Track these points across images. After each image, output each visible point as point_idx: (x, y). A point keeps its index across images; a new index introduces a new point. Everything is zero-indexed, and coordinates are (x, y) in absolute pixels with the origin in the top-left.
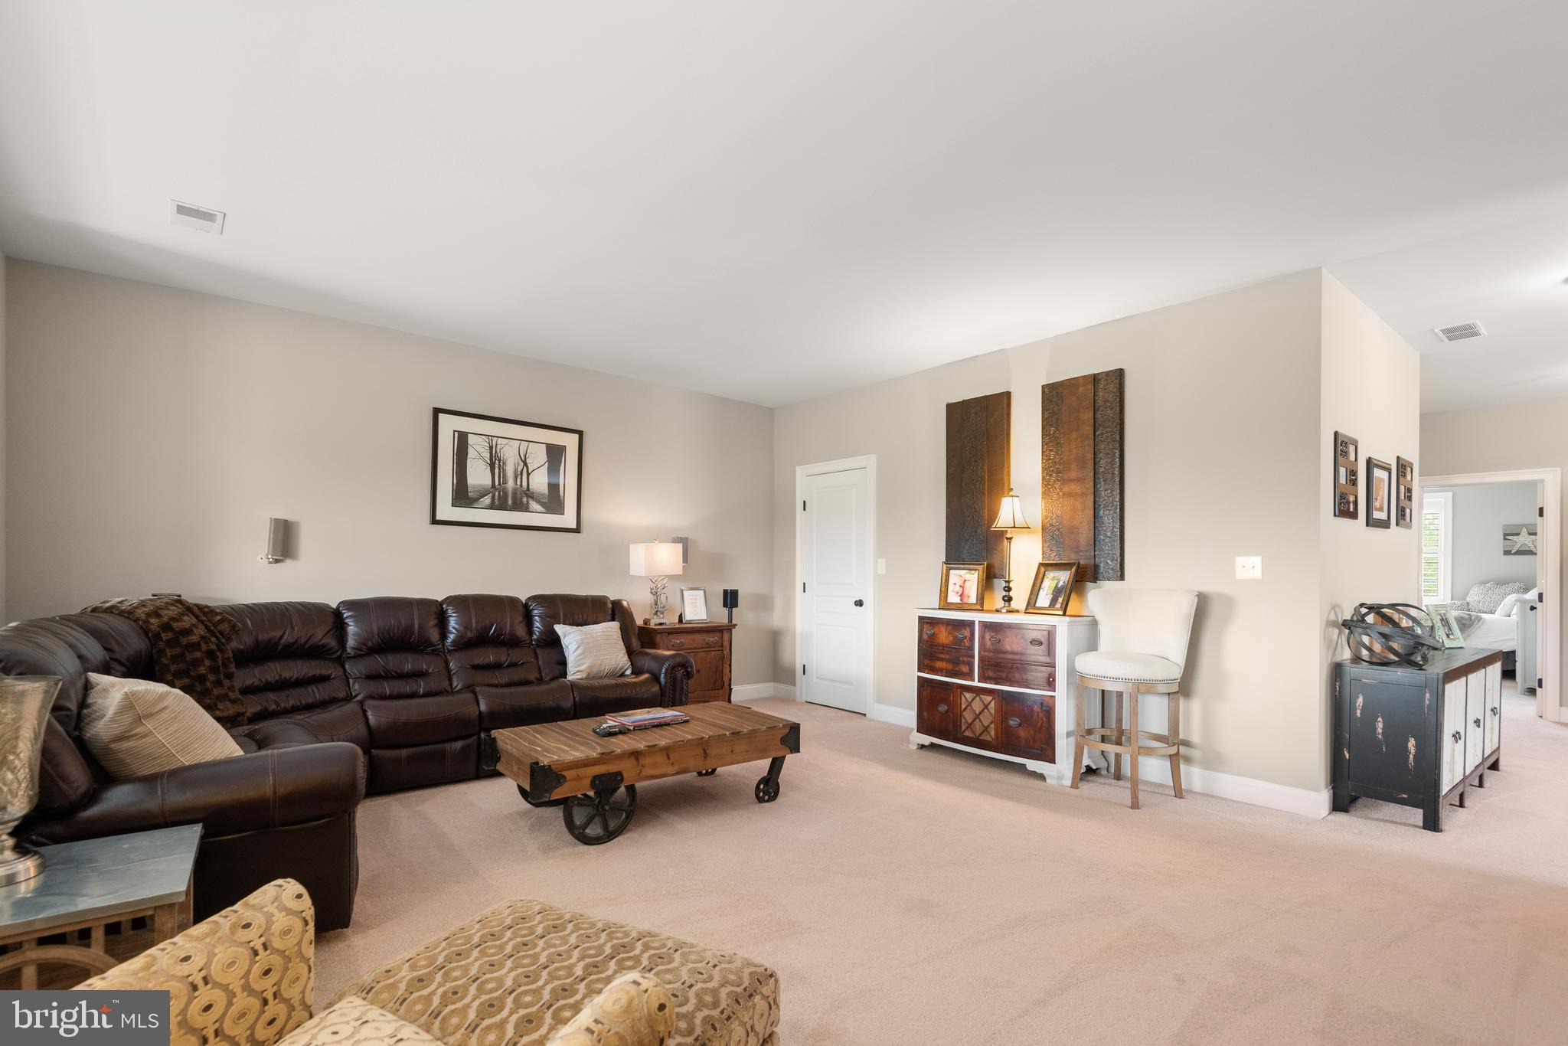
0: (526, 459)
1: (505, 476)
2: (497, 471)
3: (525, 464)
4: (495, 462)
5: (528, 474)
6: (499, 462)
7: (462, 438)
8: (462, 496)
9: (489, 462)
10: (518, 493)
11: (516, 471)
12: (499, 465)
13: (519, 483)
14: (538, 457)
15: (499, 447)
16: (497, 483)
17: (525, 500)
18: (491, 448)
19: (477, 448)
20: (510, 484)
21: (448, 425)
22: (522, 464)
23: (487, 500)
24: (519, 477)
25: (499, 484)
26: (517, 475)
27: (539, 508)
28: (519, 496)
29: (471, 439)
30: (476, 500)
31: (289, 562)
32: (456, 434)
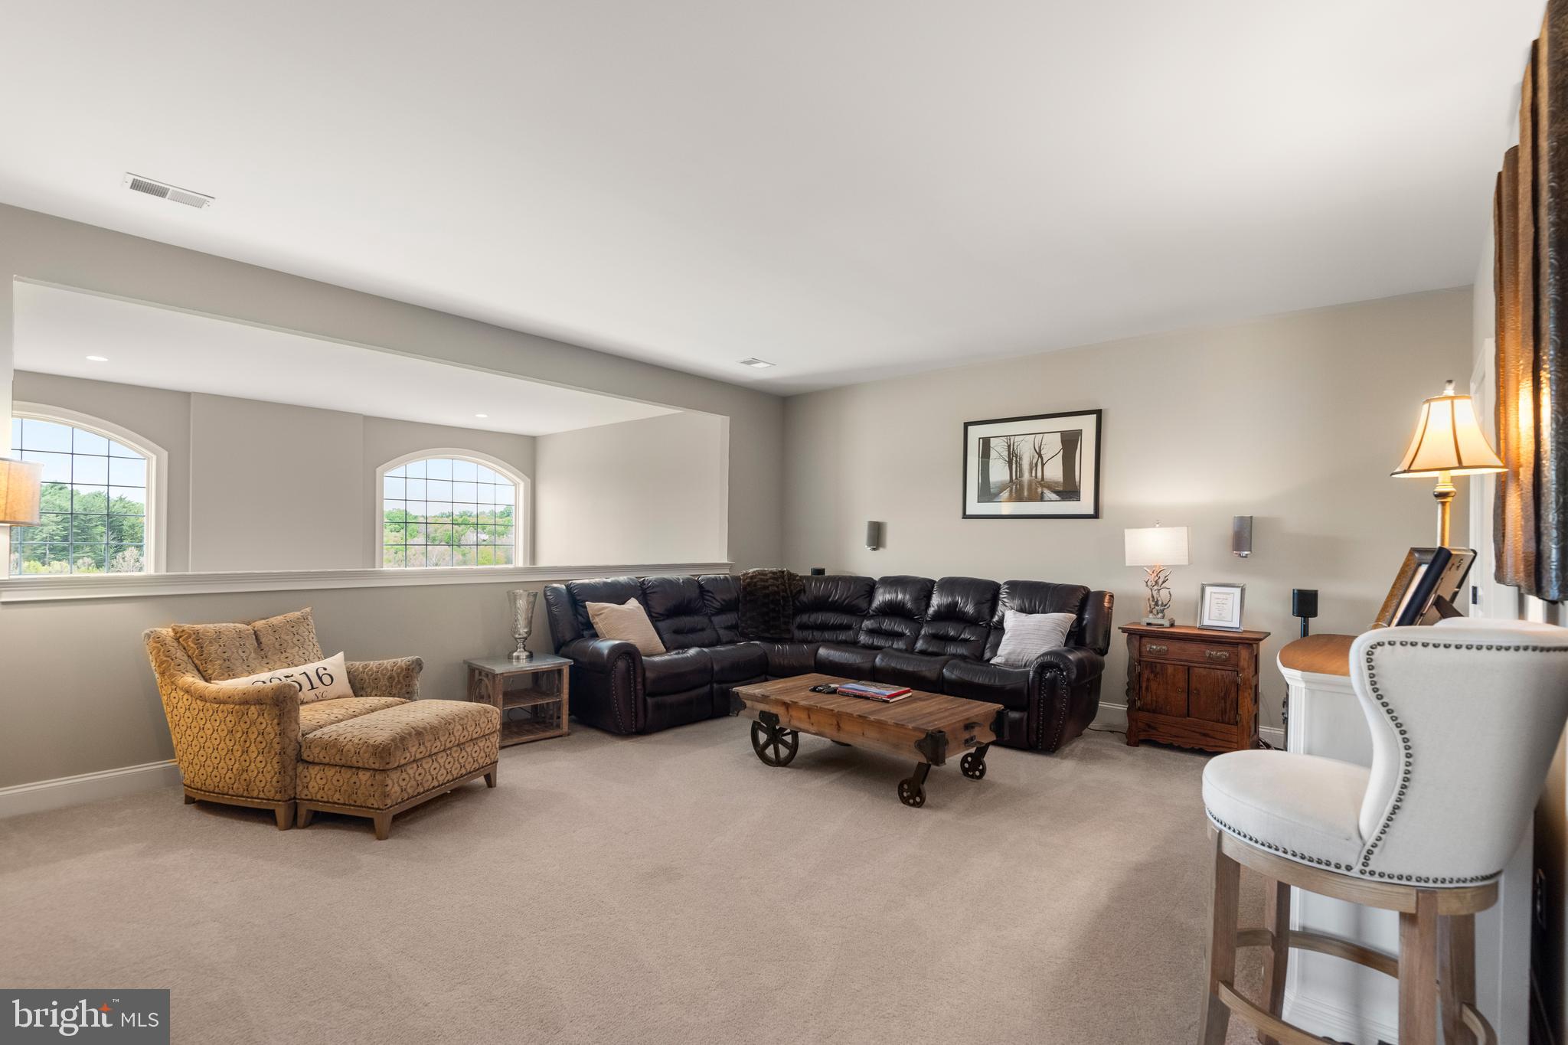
0: (1040, 451)
1: (1021, 470)
2: (1014, 466)
3: (1040, 455)
4: (1013, 458)
5: (1043, 465)
6: (1017, 458)
7: (986, 443)
8: (987, 493)
9: (1007, 460)
10: (1033, 484)
11: (1031, 463)
12: (1016, 461)
13: (1034, 475)
14: (1053, 446)
15: (1016, 444)
16: (1014, 477)
17: (1039, 490)
18: (1009, 446)
19: (998, 448)
20: (1026, 476)
21: (976, 433)
22: (1037, 456)
23: (1005, 494)
24: (1034, 469)
25: (1016, 478)
26: (1033, 467)
27: (1054, 496)
28: (1034, 486)
29: (993, 442)
30: (997, 495)
31: (881, 549)
32: (981, 440)
